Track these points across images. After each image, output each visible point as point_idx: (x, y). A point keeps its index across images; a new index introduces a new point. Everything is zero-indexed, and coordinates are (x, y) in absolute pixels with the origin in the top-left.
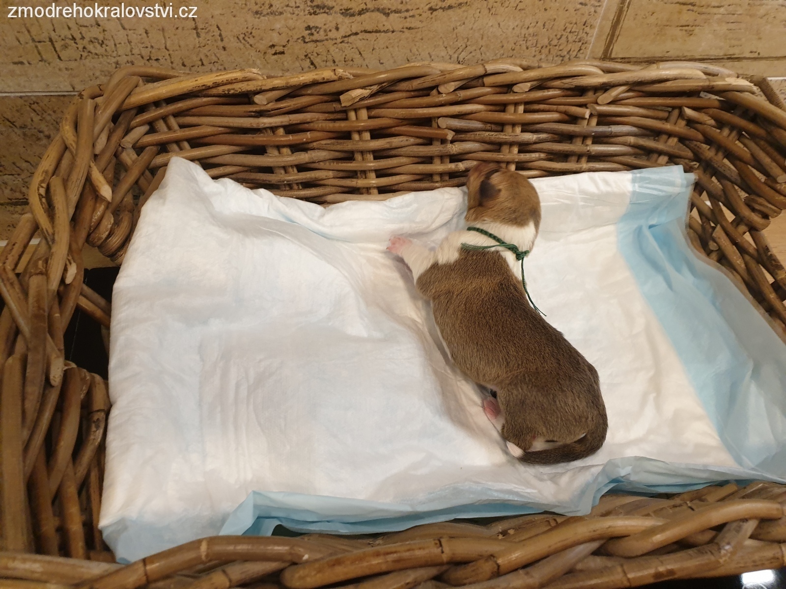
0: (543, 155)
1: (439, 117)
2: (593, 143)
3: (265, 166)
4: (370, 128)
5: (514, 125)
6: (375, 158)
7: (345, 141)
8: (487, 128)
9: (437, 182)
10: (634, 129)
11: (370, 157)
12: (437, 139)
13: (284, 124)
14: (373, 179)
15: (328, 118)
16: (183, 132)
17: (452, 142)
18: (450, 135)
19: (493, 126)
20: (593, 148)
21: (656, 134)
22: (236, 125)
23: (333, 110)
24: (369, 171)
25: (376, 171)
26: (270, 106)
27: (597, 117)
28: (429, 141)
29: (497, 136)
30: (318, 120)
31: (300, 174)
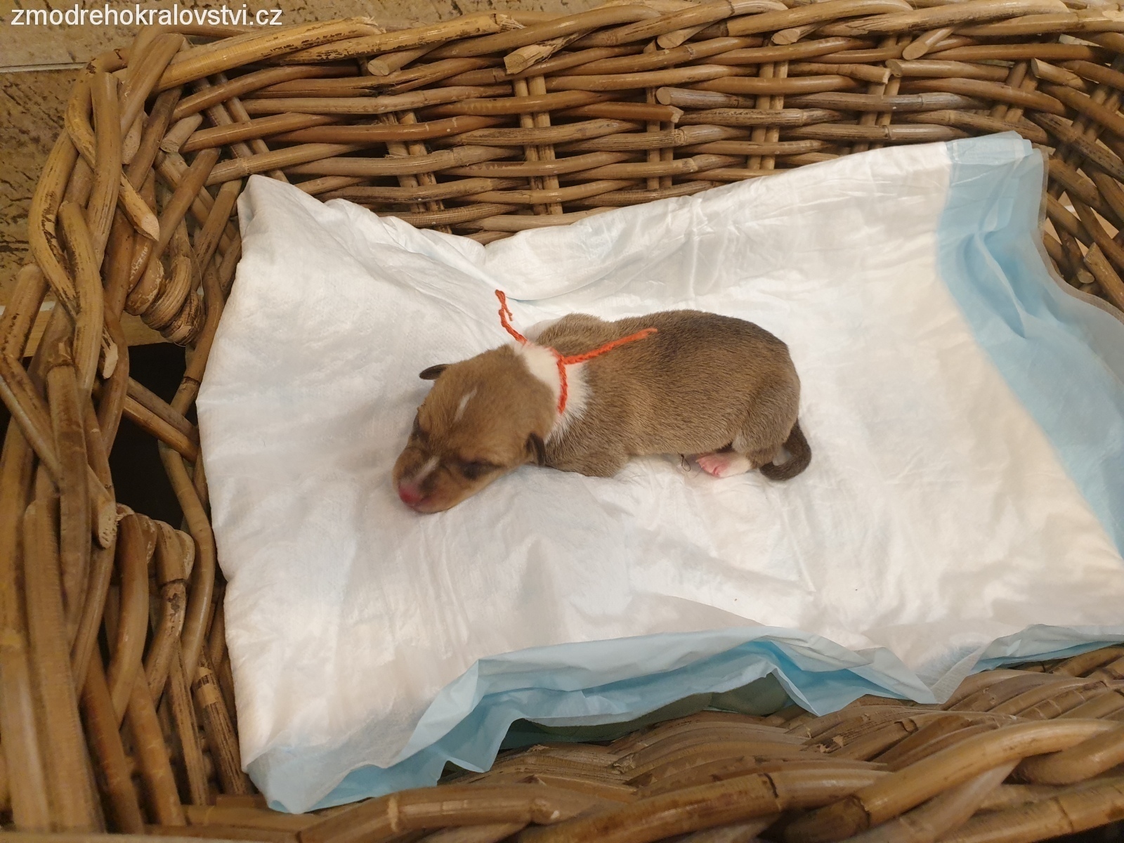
0: (816, 144)
1: (658, 87)
2: (893, 122)
3: (385, 174)
4: (550, 108)
5: (772, 97)
6: (558, 156)
7: (512, 129)
8: (731, 103)
9: (655, 190)
10: (956, 98)
11: (551, 154)
12: (654, 123)
13: (416, 106)
14: (555, 190)
15: (484, 95)
16: (258, 123)
17: (678, 126)
18: (677, 116)
19: (741, 99)
20: (894, 131)
21: (989, 103)
22: (340, 110)
23: (493, 80)
24: (549, 176)
25: (559, 176)
26: (394, 78)
27: (899, 80)
28: (642, 126)
29: (748, 116)
30: (468, 98)
31: (441, 185)
